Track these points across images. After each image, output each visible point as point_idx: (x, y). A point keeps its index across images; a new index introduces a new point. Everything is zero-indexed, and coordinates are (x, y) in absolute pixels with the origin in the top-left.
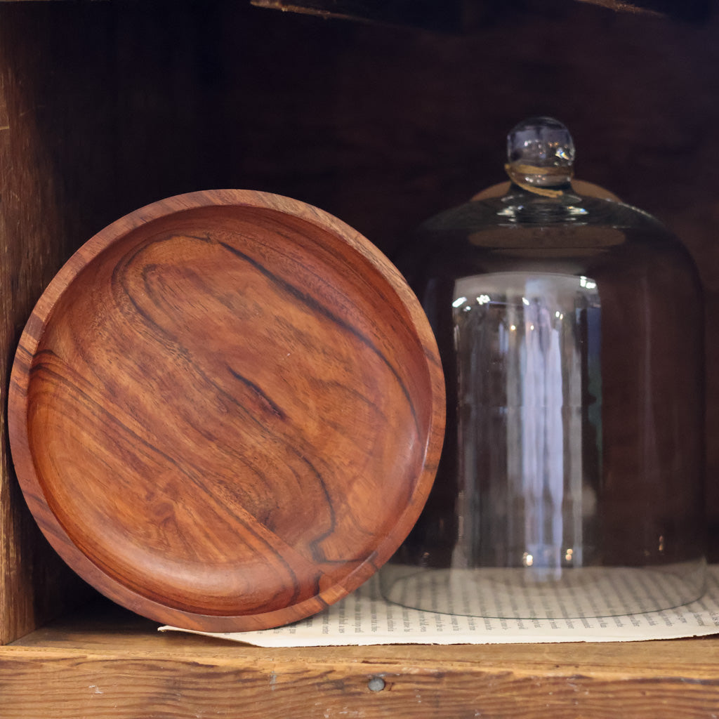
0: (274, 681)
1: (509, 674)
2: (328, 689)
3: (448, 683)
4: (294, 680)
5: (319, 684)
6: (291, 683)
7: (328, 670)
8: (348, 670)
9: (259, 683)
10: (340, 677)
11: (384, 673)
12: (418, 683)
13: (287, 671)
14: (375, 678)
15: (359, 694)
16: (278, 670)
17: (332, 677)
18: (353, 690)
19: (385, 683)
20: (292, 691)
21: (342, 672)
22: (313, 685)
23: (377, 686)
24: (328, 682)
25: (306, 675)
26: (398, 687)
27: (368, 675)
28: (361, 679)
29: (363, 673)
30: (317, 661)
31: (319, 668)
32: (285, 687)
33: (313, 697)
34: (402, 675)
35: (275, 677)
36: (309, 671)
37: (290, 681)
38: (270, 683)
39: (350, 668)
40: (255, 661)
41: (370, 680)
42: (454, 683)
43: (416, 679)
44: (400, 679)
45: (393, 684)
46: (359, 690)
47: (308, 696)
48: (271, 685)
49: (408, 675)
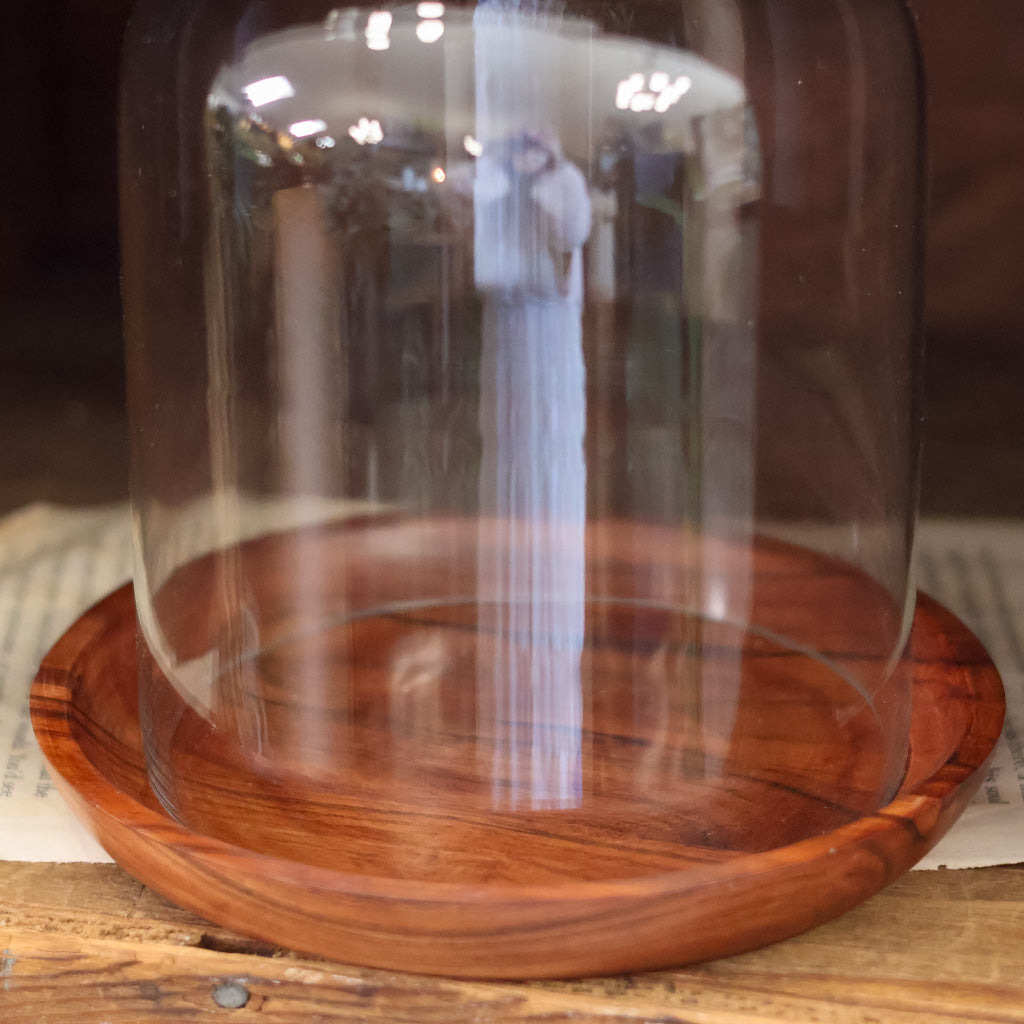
0: (9, 971)
1: (520, 1000)
2: (124, 998)
3: (384, 1008)
4: (53, 972)
5: (105, 986)
6: (46, 977)
7: (126, 958)
8: (168, 962)
10: (151, 975)
11: (247, 976)
12: (319, 1001)
13: (39, 954)
14: (226, 982)
15: (193, 1012)
16: (16, 947)
17: (132, 973)
18: (180, 1003)
19: (249, 996)
20: (47, 994)
21: (156, 967)
22: (94, 986)
23: (231, 997)
24: (125, 984)
25: (76, 965)
26: (275, 1005)
27: (213, 977)
28: (197, 984)
29: (201, 972)
30: (104, 934)
31: (103, 954)
32: (32, 984)
33: (93, 1009)
34: (284, 983)
35: (9, 962)
36: (79, 958)
37: (43, 973)
38: (1, 974)
39: (173, 959)
41: (215, 988)
42: (398, 1008)
43: (314, 993)
44: (280, 991)
45: (265, 999)
46: (191, 1005)
47: (84, 1007)
48: (2, 979)
49: (298, 984)
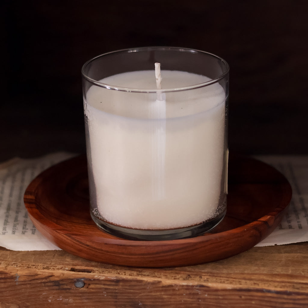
0: (17, 280)
1: (160, 282)
2: (50, 286)
3: (122, 286)
4: (30, 279)
5: (44, 283)
6: (28, 281)
7: (50, 275)
8: (62, 275)
9: (8, 280)
10: (57, 279)
11: (84, 278)
12: (104, 285)
13: (25, 274)
14: (78, 280)
15: (69, 289)
16: (19, 273)
17: (52, 279)
18: (65, 287)
19: (85, 284)
20: (28, 286)
21: (58, 277)
22: (41, 283)
23: (80, 285)
24: (50, 282)
25: (36, 277)
26: (92, 286)
27: (75, 279)
28: (70, 281)
29: (71, 278)
30: (44, 268)
31: (44, 274)
32: (24, 283)
33: (41, 289)
34: (94, 280)
35: (18, 277)
36: (37, 275)
37: (27, 280)
38: (15, 281)
39: (63, 274)
40: (6, 267)
41: (75, 282)
42: (126, 286)
43: (103, 282)
44: (93, 282)
45: (89, 284)
46: (69, 287)
47: (39, 289)
48: (16, 282)
49: (98, 280)
